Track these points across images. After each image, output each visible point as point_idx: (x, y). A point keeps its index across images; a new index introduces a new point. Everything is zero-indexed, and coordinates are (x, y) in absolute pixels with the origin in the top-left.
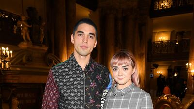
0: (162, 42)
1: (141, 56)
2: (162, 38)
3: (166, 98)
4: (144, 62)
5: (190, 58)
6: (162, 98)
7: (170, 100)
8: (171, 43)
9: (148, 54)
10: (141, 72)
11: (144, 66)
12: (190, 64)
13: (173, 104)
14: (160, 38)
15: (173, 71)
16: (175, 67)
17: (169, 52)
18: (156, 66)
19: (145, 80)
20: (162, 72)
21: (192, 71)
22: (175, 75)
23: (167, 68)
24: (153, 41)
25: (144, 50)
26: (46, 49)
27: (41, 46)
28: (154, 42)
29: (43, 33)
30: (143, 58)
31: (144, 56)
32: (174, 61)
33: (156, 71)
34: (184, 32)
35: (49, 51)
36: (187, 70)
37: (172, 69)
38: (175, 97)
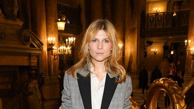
0: (157, 14)
1: (132, 31)
2: (156, 9)
3: (162, 82)
4: (136, 39)
5: (189, 34)
6: (158, 82)
7: (166, 85)
8: (167, 15)
9: (141, 29)
10: (132, 51)
11: (136, 43)
12: (190, 41)
13: (170, 89)
14: (154, 9)
15: (169, 48)
16: (172, 44)
17: (165, 27)
18: (150, 43)
19: (137, 60)
20: (157, 50)
21: (191, 49)
22: (172, 53)
23: (163, 45)
24: (147, 13)
25: (136, 25)
26: (21, 24)
27: (15, 20)
28: (148, 14)
29: (16, 4)
30: (135, 33)
31: (136, 31)
32: (171, 37)
33: (150, 50)
34: (182, 2)
35: (25, 26)
36: (186, 48)
38: (173, 81)
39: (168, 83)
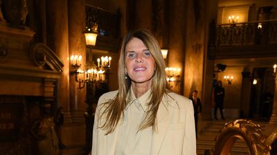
0: (234, 25)
1: (197, 49)
2: (233, 17)
3: (238, 126)
4: (202, 61)
6: (231, 125)
7: (244, 129)
8: (248, 27)
9: (209, 46)
10: (196, 77)
11: (201, 67)
13: (249, 136)
14: (230, 18)
15: (251, 75)
16: (255, 69)
17: (244, 44)
18: (223, 68)
19: (202, 92)
20: (232, 78)
22: (255, 82)
23: (242, 71)
24: (218, 23)
25: (202, 41)
26: (32, 34)
27: (23, 29)
28: (220, 26)
29: (25, 6)
30: (200, 53)
31: (202, 49)
32: (253, 59)
33: (222, 76)
34: (271, 8)
35: (38, 38)
37: (249, 73)
38: (253, 124)
39: (245, 127)
